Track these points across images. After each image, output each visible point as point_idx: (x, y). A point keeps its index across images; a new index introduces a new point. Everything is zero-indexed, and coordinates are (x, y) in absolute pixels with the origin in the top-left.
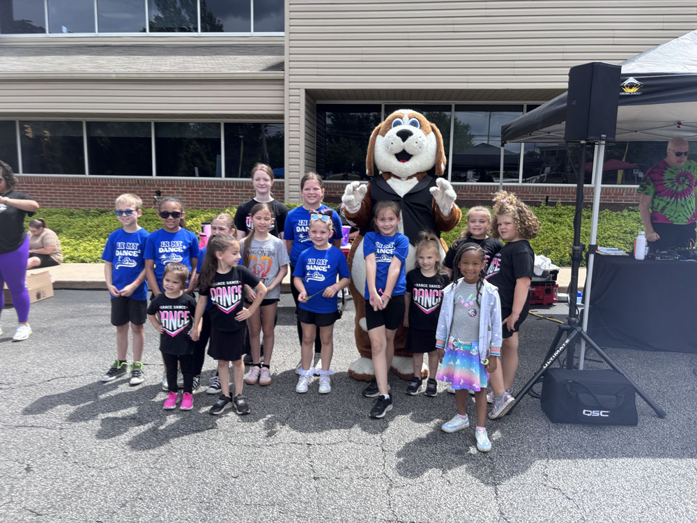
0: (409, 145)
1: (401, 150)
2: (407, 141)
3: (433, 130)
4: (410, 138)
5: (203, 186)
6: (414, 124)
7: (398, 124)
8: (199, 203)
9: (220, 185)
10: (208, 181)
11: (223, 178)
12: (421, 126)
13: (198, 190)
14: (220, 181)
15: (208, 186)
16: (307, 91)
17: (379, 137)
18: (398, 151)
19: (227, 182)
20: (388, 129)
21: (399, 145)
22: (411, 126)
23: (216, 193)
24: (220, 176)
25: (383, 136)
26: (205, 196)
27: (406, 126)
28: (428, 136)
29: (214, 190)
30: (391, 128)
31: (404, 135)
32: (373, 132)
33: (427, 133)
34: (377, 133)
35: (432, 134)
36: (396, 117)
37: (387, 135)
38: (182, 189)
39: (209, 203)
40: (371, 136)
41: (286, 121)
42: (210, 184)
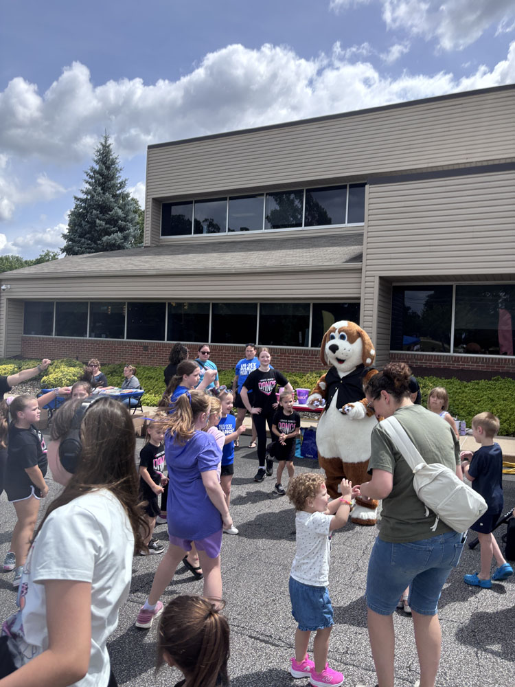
5: (293, 354)
6: (342, 337)
7: (333, 337)
8: (289, 367)
9: (306, 353)
10: (298, 350)
11: (310, 348)
12: (349, 338)
13: (290, 357)
14: (307, 350)
15: (297, 354)
16: (381, 278)
19: (312, 351)
23: (303, 360)
24: (308, 346)
26: (294, 362)
29: (302, 357)
38: (277, 356)
39: (297, 367)
41: (362, 302)
42: (299, 353)
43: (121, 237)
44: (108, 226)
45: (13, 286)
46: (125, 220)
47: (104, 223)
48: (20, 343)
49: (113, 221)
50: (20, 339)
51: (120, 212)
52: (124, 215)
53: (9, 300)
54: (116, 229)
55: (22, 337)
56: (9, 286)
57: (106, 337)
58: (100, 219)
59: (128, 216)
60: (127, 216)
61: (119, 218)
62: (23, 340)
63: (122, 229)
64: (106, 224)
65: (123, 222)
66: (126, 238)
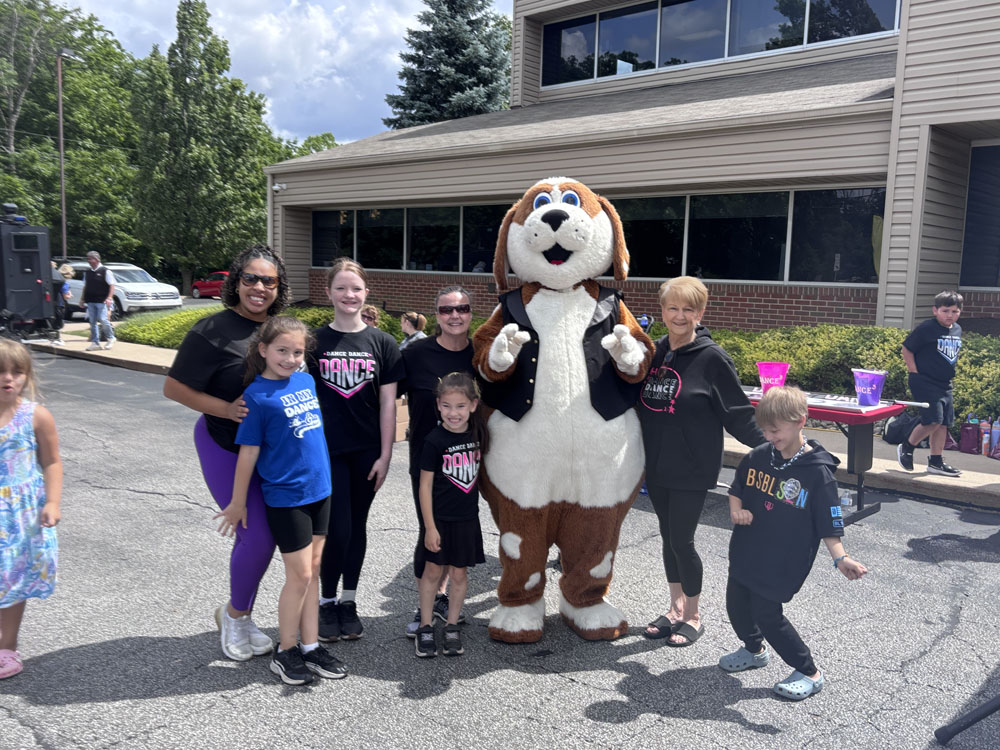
0: (564, 236)
1: (553, 244)
2: (560, 230)
3: (604, 207)
4: (565, 223)
5: (752, 294)
6: (570, 200)
7: (543, 201)
8: (744, 320)
9: (779, 292)
10: (761, 286)
11: (786, 282)
12: (582, 203)
13: (745, 300)
14: (780, 287)
15: (761, 295)
16: (935, 129)
17: (514, 226)
18: (548, 245)
19: (791, 287)
20: (528, 211)
21: (548, 237)
22: (565, 204)
23: (772, 307)
24: (782, 278)
25: (521, 223)
26: (754, 311)
27: (557, 204)
28: (595, 218)
29: (769, 301)
30: (532, 210)
31: (555, 220)
32: (504, 220)
33: (592, 214)
34: (510, 221)
35: (602, 213)
36: (539, 191)
37: (527, 222)
38: (721, 299)
39: (759, 321)
40: (501, 226)
41: (890, 184)
42: (763, 293)
43: (482, 94)
44: (460, 75)
45: (291, 185)
46: (489, 63)
47: (452, 71)
48: (307, 280)
49: (470, 68)
50: (307, 274)
51: (483, 51)
52: (487, 55)
53: (287, 208)
54: (473, 79)
55: (311, 270)
56: (284, 186)
57: (434, 269)
58: (446, 64)
59: (496, 56)
60: (494, 56)
61: (481, 61)
62: (312, 275)
63: (484, 81)
64: (456, 73)
65: (487, 69)
66: (490, 97)
